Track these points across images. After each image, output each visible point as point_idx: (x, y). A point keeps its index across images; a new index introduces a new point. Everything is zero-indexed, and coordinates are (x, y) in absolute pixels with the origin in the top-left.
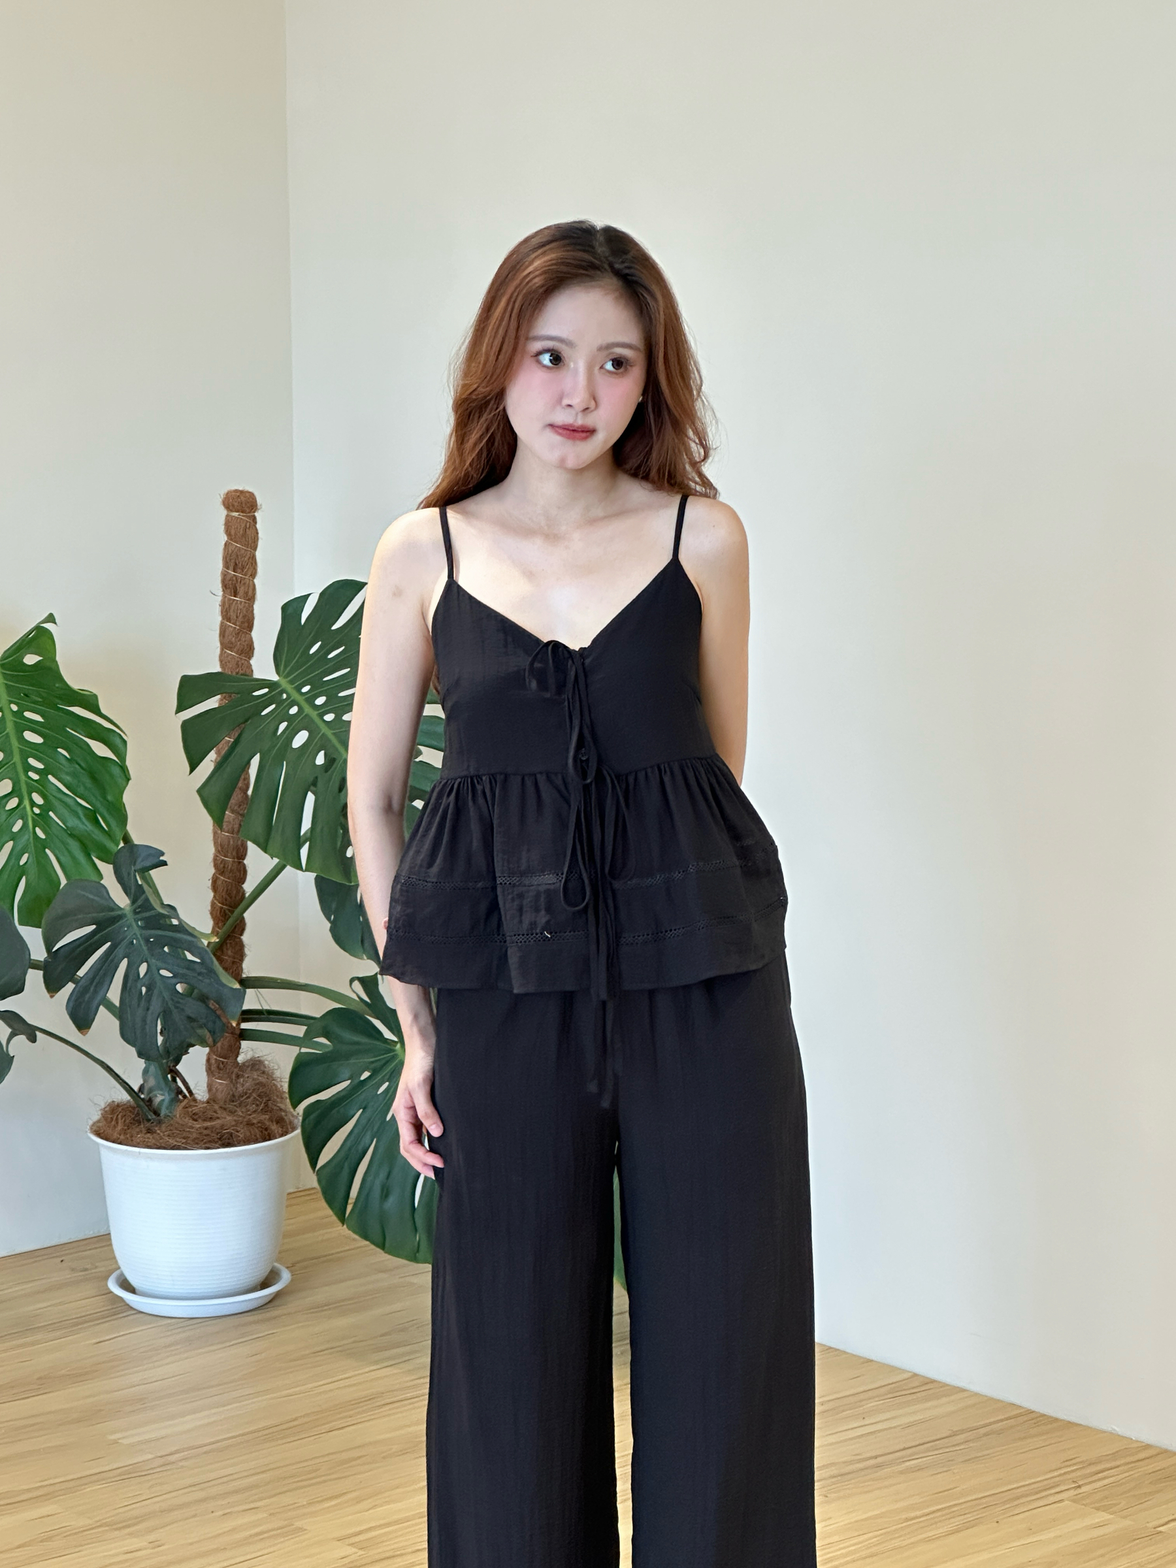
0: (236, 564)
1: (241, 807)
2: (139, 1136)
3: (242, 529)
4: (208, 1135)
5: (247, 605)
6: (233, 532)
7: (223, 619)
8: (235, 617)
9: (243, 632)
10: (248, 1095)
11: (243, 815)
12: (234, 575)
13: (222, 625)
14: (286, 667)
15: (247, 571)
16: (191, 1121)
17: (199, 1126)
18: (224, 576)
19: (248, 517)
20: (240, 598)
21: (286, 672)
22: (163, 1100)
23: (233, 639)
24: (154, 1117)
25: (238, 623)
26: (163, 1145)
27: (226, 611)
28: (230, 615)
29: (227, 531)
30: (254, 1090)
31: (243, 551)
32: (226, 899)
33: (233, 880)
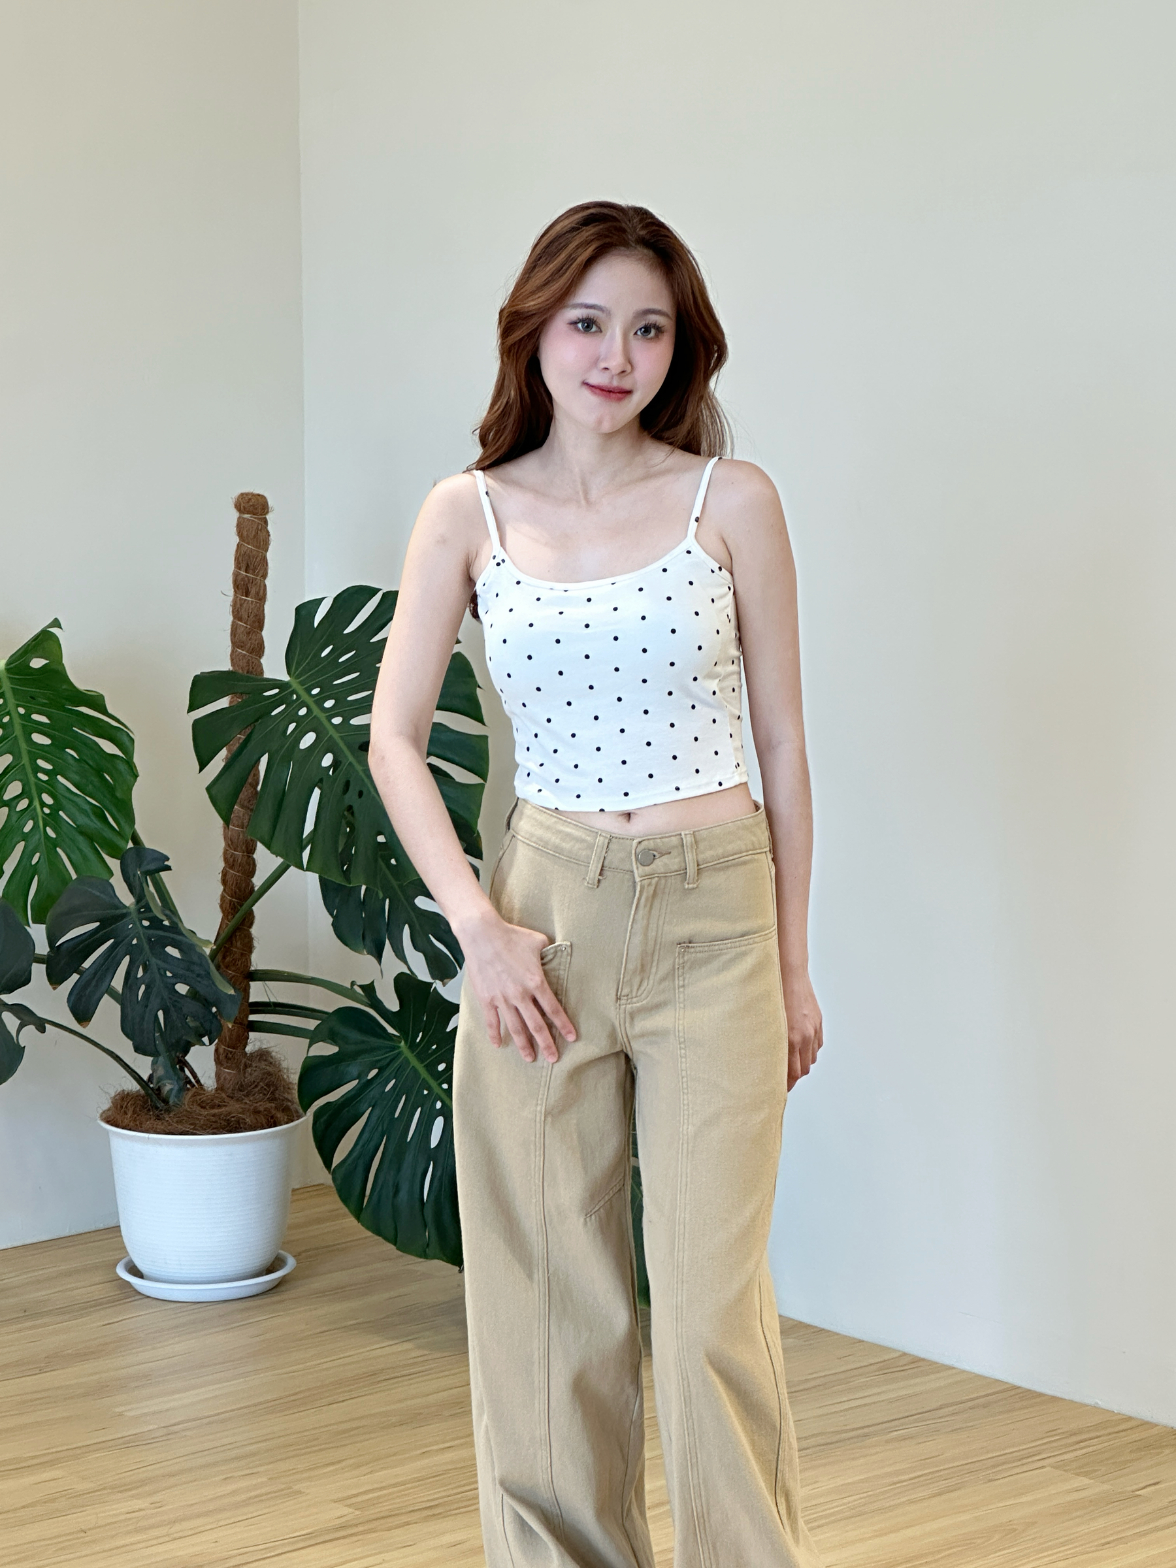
0: (248, 564)
1: (251, 803)
2: (148, 1122)
3: (253, 531)
4: (215, 1122)
5: (258, 605)
6: (245, 533)
7: (234, 617)
8: (246, 617)
9: (254, 632)
10: (256, 1083)
11: (252, 810)
12: (246, 576)
13: (233, 624)
14: (297, 669)
15: (259, 571)
16: (199, 1108)
17: (206, 1113)
18: (236, 576)
19: (259, 519)
20: (251, 598)
21: (297, 673)
22: (172, 1090)
23: (245, 638)
24: (163, 1104)
25: (249, 623)
26: (172, 1131)
27: (238, 610)
28: (242, 615)
29: (238, 533)
30: (262, 1079)
31: (254, 553)
32: (235, 892)
33: (242, 874)
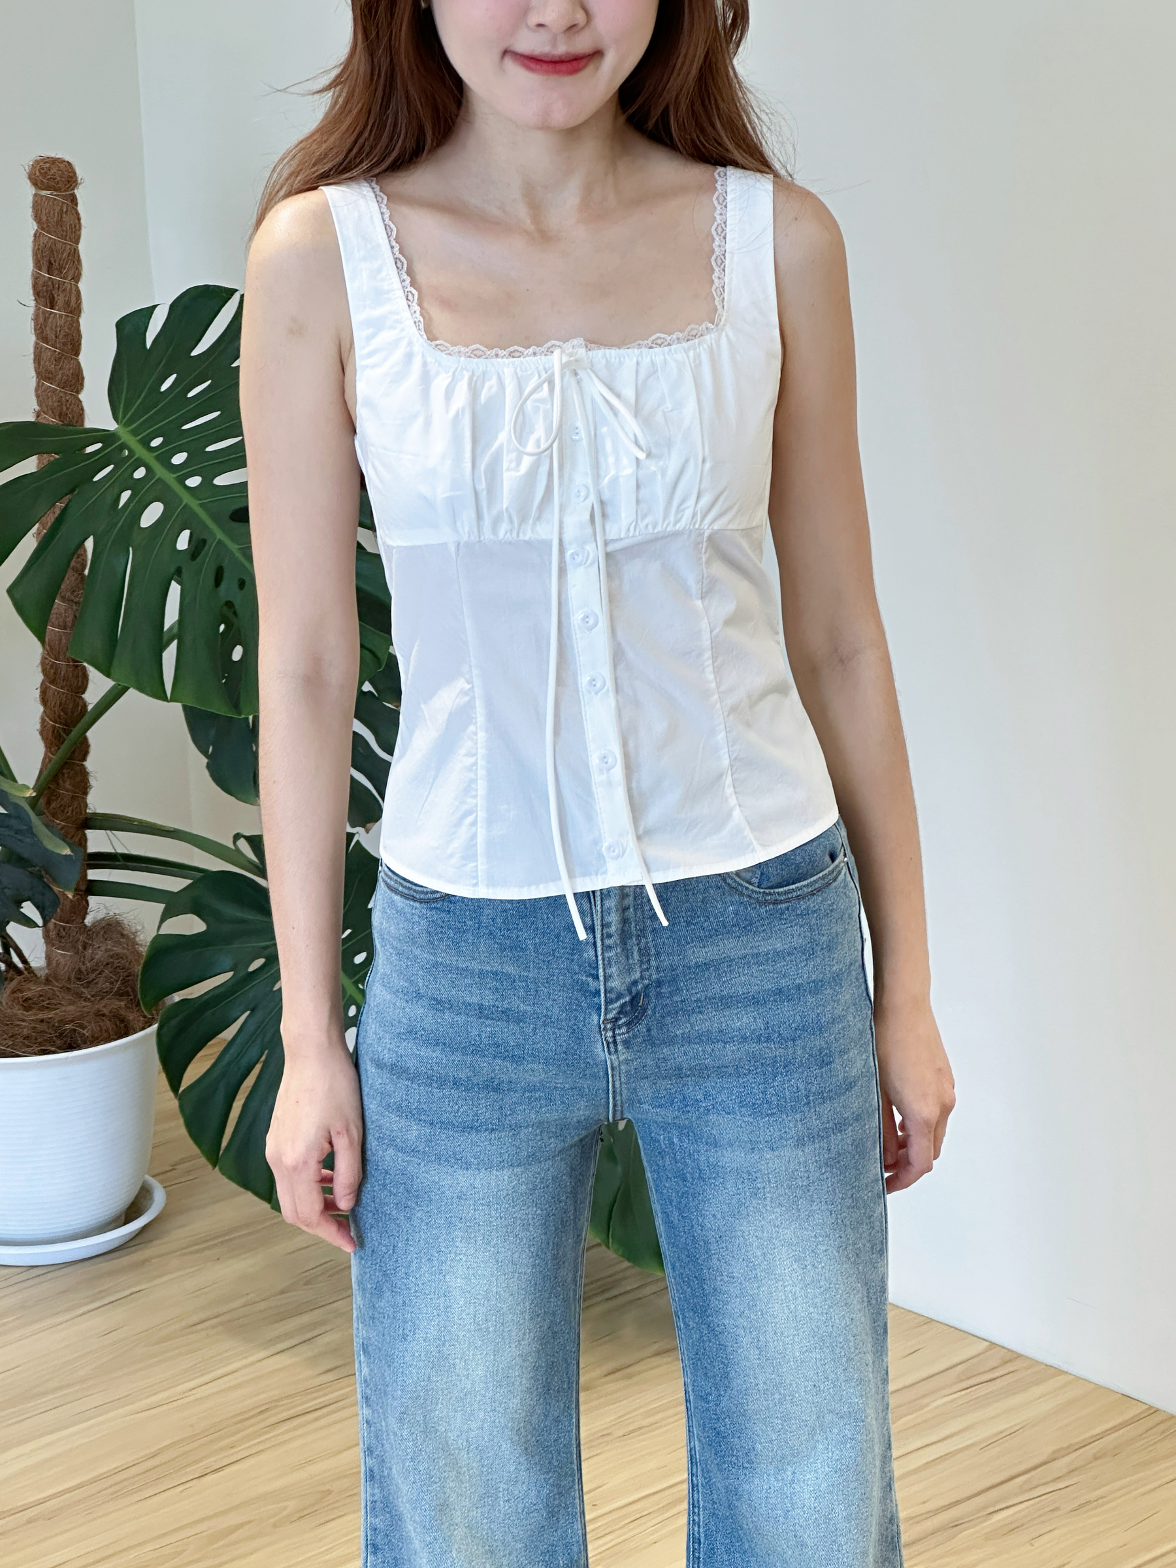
0: (50, 263)
1: (76, 593)
3: (56, 214)
4: (43, 1031)
5: (70, 319)
6: (44, 219)
7: (38, 339)
8: (54, 337)
9: (67, 357)
10: (98, 971)
11: (76, 603)
12: (51, 278)
13: (36, 344)
14: (126, 414)
15: (68, 271)
16: (21, 1010)
17: (32, 1018)
18: (36, 279)
19: (63, 197)
20: (60, 310)
21: (126, 419)
23: (54, 366)
25: (59, 345)
27: (42, 328)
28: (48, 334)
29: (36, 217)
30: (107, 964)
31: (59, 246)
32: (59, 716)
33: (68, 690)
